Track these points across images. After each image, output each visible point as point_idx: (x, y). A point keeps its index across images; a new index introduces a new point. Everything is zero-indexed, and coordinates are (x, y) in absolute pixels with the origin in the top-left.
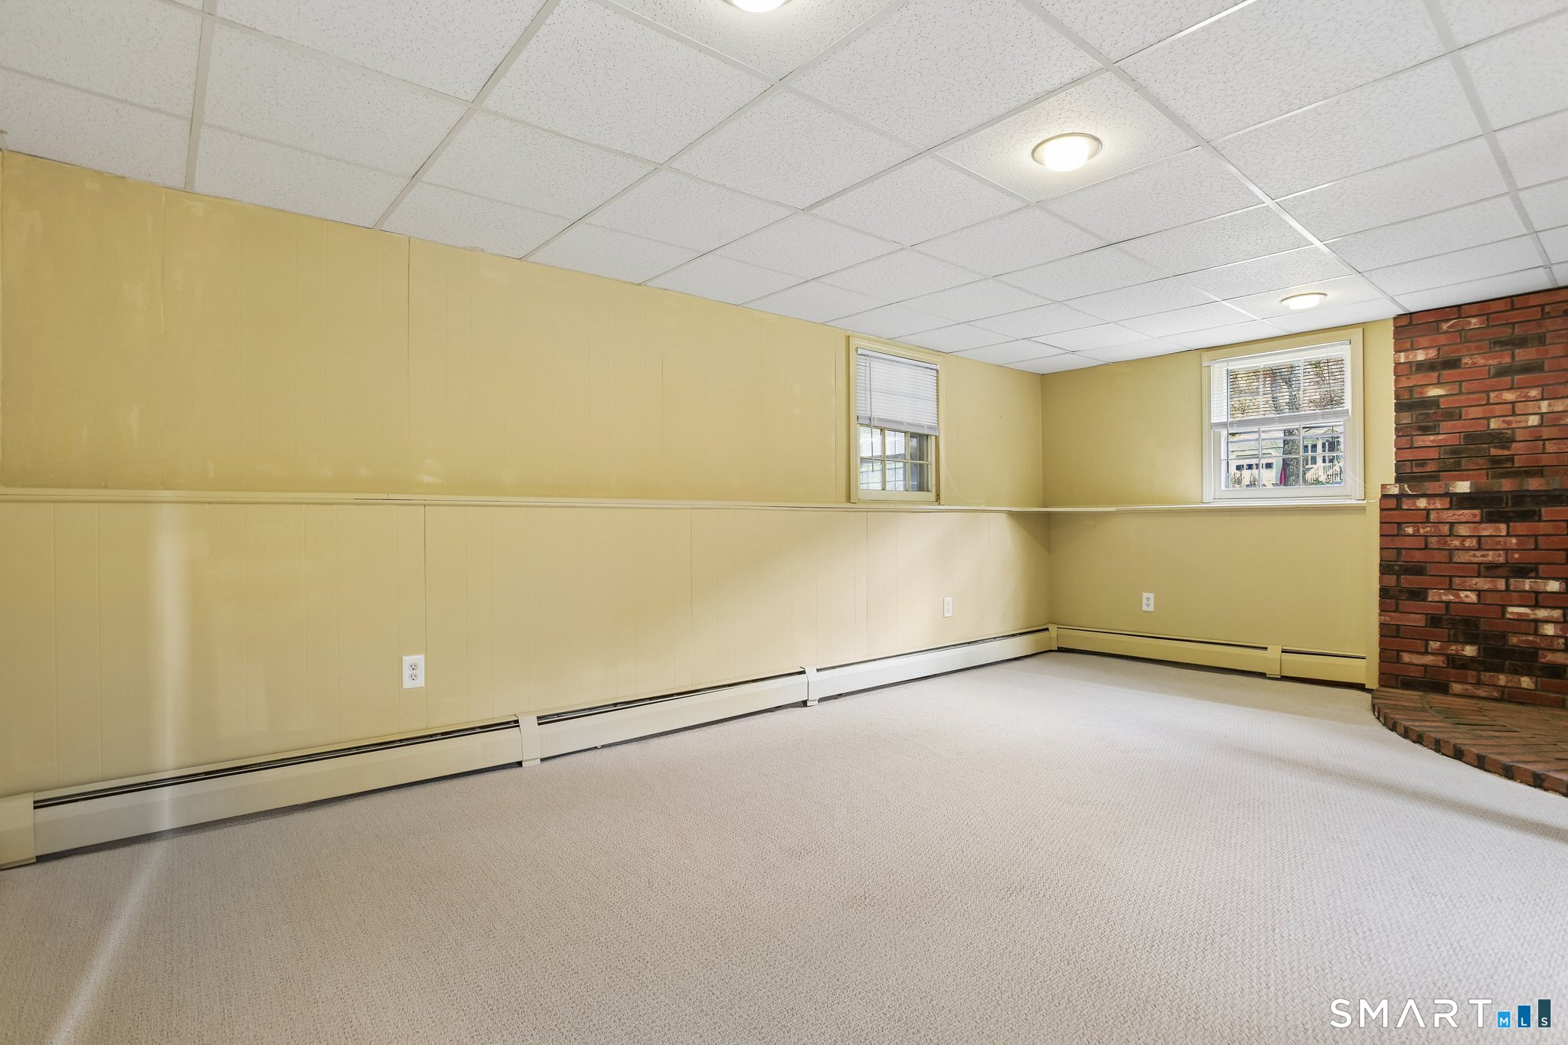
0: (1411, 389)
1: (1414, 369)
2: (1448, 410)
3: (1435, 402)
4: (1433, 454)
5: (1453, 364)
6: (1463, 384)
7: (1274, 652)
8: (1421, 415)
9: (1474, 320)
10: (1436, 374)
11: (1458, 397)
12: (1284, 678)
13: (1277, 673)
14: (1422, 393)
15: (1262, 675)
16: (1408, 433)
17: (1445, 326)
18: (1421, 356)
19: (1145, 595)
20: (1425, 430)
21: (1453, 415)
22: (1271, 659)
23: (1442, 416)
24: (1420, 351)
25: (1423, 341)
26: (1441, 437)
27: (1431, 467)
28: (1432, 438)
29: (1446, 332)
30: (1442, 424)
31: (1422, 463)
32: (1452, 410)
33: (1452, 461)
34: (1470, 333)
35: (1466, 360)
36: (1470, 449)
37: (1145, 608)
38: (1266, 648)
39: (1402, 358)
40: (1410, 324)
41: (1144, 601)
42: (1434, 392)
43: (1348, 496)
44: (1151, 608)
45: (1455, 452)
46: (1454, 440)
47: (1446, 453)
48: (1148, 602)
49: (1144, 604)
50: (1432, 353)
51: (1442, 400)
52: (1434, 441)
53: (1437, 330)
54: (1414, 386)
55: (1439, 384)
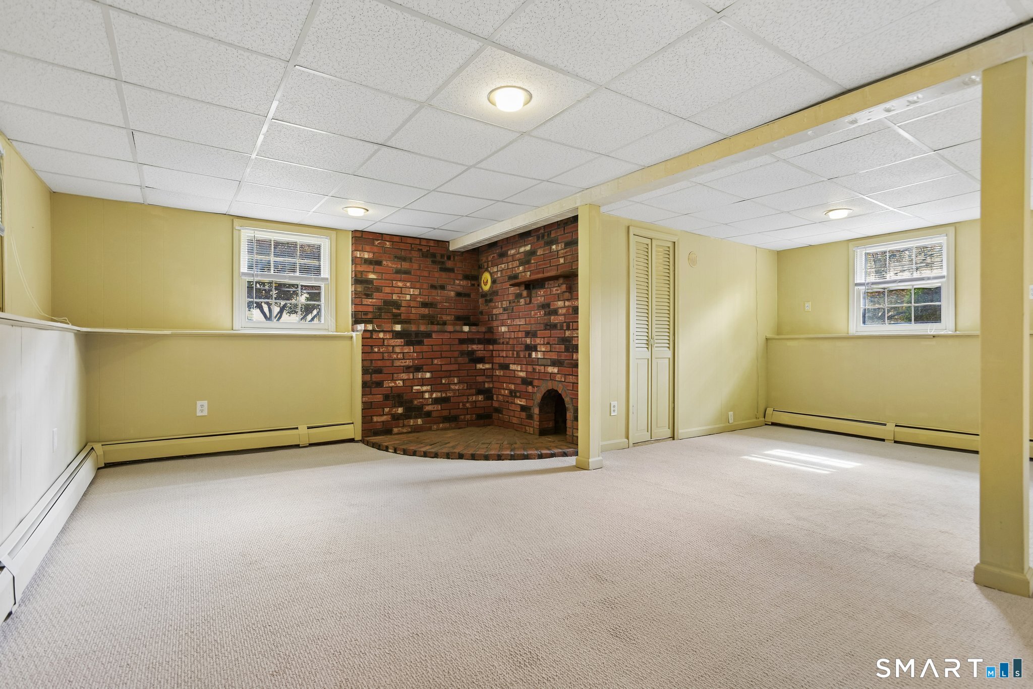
0: (361, 272)
1: (363, 261)
2: (377, 287)
3: (370, 281)
4: (370, 309)
5: (379, 263)
6: (383, 274)
7: (303, 429)
8: (366, 287)
9: (388, 243)
10: (372, 267)
11: (380, 281)
12: (311, 445)
13: (307, 442)
14: (366, 276)
15: (297, 446)
16: (360, 296)
17: (376, 243)
18: (366, 256)
19: (199, 403)
20: (368, 296)
21: (378, 289)
22: (303, 434)
23: (375, 289)
24: (366, 253)
25: (368, 248)
26: (374, 300)
27: (370, 316)
28: (370, 300)
29: (377, 246)
30: (375, 294)
31: (366, 313)
32: (379, 287)
33: (378, 313)
34: (386, 249)
35: (384, 263)
36: (386, 308)
37: (199, 414)
38: (298, 428)
39: (358, 254)
40: (362, 237)
41: (198, 408)
42: (372, 276)
43: (327, 330)
44: (205, 413)
45: (380, 309)
46: (379, 303)
47: (376, 309)
48: (202, 408)
49: (198, 411)
50: (371, 255)
51: (375, 281)
52: (371, 302)
53: (373, 244)
54: (363, 271)
55: (373, 272)
